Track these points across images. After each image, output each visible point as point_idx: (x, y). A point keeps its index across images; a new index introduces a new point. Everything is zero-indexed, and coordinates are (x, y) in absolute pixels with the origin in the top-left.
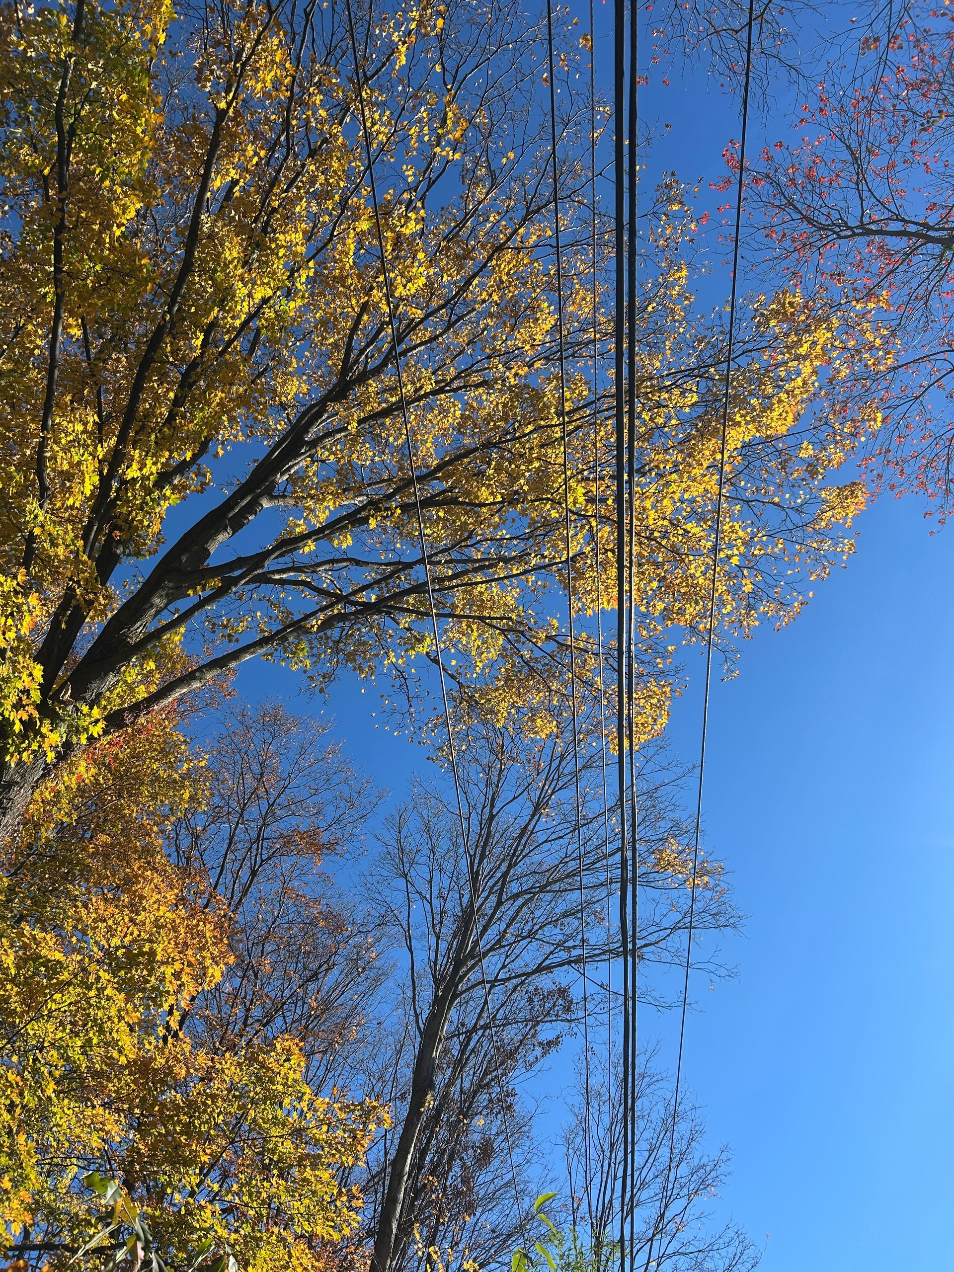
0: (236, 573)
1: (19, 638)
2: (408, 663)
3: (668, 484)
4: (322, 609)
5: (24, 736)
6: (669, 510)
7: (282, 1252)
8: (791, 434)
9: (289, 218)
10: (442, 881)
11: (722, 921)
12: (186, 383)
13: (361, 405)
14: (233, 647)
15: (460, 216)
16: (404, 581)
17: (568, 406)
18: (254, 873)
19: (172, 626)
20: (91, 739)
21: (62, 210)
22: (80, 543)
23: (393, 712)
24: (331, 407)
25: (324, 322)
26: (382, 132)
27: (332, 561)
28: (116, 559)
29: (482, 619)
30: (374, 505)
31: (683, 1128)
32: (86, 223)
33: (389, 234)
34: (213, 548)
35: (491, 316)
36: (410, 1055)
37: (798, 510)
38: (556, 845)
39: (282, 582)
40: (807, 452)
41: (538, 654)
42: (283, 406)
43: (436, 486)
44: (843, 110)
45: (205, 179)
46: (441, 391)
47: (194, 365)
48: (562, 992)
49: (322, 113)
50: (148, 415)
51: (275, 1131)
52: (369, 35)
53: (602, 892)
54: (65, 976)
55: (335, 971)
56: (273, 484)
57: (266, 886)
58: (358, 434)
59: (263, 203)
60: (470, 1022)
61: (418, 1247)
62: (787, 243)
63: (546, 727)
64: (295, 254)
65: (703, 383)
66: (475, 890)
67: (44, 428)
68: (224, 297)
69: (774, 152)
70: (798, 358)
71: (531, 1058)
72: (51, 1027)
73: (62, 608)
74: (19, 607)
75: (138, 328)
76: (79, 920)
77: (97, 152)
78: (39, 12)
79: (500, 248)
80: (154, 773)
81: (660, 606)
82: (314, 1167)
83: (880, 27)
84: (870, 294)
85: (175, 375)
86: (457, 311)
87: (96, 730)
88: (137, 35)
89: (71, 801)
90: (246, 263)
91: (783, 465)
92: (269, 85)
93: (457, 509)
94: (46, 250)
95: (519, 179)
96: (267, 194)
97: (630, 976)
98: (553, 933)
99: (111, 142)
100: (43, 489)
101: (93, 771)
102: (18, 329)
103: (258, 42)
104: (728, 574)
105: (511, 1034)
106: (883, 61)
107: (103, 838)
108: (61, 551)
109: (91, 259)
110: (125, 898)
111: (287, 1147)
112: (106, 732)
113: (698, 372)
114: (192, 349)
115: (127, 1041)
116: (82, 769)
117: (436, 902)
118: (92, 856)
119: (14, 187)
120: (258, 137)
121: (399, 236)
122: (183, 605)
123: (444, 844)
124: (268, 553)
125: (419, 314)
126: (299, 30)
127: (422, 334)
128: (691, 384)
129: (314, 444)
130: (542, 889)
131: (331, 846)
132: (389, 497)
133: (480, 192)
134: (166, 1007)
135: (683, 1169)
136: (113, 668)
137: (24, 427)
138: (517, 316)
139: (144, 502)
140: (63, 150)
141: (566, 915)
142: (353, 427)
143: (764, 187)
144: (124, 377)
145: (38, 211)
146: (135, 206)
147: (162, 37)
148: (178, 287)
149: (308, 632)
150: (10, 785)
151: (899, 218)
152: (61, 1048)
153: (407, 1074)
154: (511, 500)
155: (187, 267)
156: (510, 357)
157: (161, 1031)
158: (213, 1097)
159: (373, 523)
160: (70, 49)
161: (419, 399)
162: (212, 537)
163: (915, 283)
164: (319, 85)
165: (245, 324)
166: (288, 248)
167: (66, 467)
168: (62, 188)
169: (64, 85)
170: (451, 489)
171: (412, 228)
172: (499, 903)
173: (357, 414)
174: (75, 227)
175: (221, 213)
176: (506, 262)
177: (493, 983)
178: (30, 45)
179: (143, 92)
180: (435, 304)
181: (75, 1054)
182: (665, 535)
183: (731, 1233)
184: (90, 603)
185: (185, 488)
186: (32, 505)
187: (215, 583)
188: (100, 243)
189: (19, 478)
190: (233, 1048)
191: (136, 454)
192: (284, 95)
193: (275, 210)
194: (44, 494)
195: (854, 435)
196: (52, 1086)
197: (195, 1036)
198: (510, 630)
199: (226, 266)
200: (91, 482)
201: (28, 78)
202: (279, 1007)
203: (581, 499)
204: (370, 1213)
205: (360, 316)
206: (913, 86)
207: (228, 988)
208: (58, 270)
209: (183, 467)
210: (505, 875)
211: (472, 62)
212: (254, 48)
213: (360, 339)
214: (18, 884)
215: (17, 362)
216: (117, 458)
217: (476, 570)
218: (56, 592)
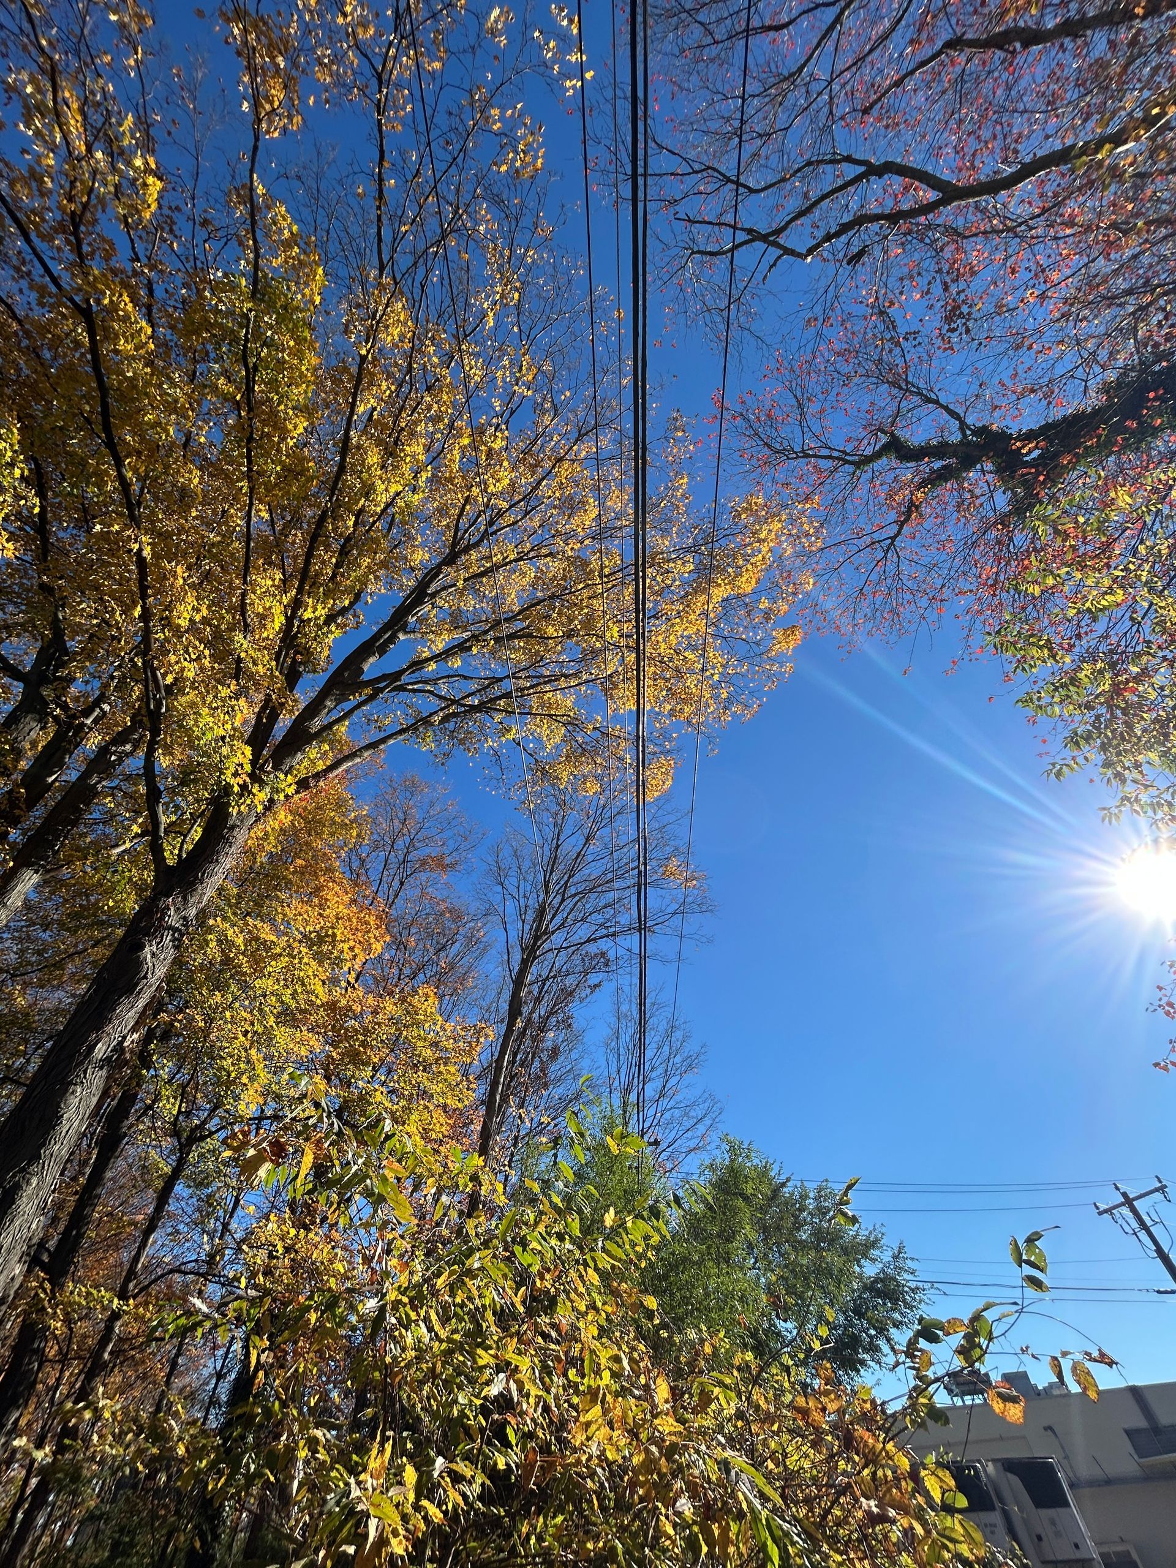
0: (383, 685)
1: (234, 729)
2: (501, 746)
3: (673, 625)
4: (442, 709)
5: (241, 795)
6: (674, 642)
7: (426, 1115)
8: (754, 592)
9: (412, 434)
10: (526, 887)
11: (704, 908)
12: (344, 552)
13: (467, 568)
14: (382, 735)
15: (533, 437)
16: (497, 690)
17: (606, 571)
18: (402, 884)
19: (339, 720)
20: (287, 796)
21: (250, 426)
22: (274, 663)
23: (491, 778)
24: (445, 569)
25: (439, 510)
26: (477, 374)
27: (448, 677)
28: (300, 674)
29: (550, 716)
30: (475, 637)
31: (678, 1035)
32: (269, 436)
33: (483, 448)
34: (366, 667)
35: (555, 507)
36: (506, 995)
37: (758, 644)
38: (599, 863)
39: (414, 691)
40: (764, 604)
41: (588, 739)
42: (413, 569)
43: (518, 625)
44: (792, 370)
45: (353, 405)
46: (521, 559)
47: (348, 539)
48: (603, 954)
49: (435, 360)
50: (318, 574)
51: (420, 1044)
52: (467, 304)
53: (627, 893)
54: (278, 950)
55: (457, 944)
56: (406, 623)
57: (408, 892)
58: (464, 589)
59: (394, 423)
60: (544, 974)
61: (513, 1110)
62: (754, 461)
63: (592, 788)
64: (418, 461)
65: (697, 556)
66: (547, 892)
67: (245, 582)
68: (368, 491)
69: (746, 397)
70: (759, 541)
71: (583, 995)
72: (270, 982)
73: (263, 709)
74: (233, 707)
75: (309, 512)
76: (285, 915)
77: (273, 384)
78: (225, 275)
79: (560, 460)
80: (332, 819)
81: (668, 707)
82: (445, 1064)
83: (818, 310)
84: (807, 498)
85: (335, 547)
86: (532, 503)
87: (290, 791)
88: (299, 296)
89: (276, 838)
90: (383, 467)
91: (749, 613)
92: (397, 338)
93: (533, 641)
94: (241, 455)
95: (574, 411)
96: (397, 417)
97: (643, 943)
98: (597, 918)
99: (284, 378)
100: (246, 625)
101: (290, 818)
102: (224, 512)
103: (387, 306)
104: (711, 686)
105: (570, 981)
106: (819, 335)
107: (300, 862)
108: (260, 668)
109: (273, 462)
110: (316, 900)
111: (428, 1053)
112: (297, 792)
113: (693, 549)
114: (347, 528)
115: (319, 989)
116: (282, 817)
117: (522, 900)
118: (293, 873)
119: (217, 409)
120: (389, 376)
121: (490, 449)
122: (347, 706)
123: (526, 864)
124: (403, 671)
125: (505, 505)
126: (417, 298)
127: (509, 518)
128: (689, 557)
129: (434, 595)
130: (590, 891)
131: (452, 866)
132: (486, 632)
133: (547, 420)
134: (346, 969)
135: (678, 1059)
136: (299, 749)
137: (231, 582)
138: (572, 508)
139: (317, 635)
140: (250, 382)
141: (605, 907)
142: (460, 584)
143: (739, 421)
144: (301, 547)
145: (233, 427)
146: (302, 424)
147: (317, 300)
148: (336, 483)
149: (432, 724)
150: (233, 827)
151: (827, 447)
152: (279, 997)
153: (505, 1007)
154: (569, 635)
155: (342, 468)
156: (568, 537)
157: (344, 984)
158: (379, 1024)
159: (475, 650)
160: (250, 305)
161: (506, 564)
162: (365, 659)
163: (836, 491)
164: (433, 338)
165: (384, 511)
166: (413, 456)
167: (261, 610)
168: (250, 410)
169: (247, 332)
170: (528, 627)
171: (498, 444)
172: (563, 900)
173: (464, 574)
174: (261, 438)
175: (364, 432)
176: (565, 470)
177: (559, 950)
178: (220, 300)
179: (305, 339)
180: (516, 498)
181: (287, 999)
182: (671, 660)
183: (706, 1095)
184: (282, 705)
185: (346, 625)
186: (239, 637)
187: (369, 691)
188: (279, 450)
189: (228, 617)
190: (391, 994)
191: (310, 601)
192: (407, 346)
193: (403, 429)
194: (246, 628)
195: (795, 594)
196: (272, 1019)
197: (366, 985)
198: (569, 723)
199: (369, 468)
200: (279, 621)
201: (221, 326)
202: (421, 968)
203: (616, 635)
204: (482, 1091)
205: (464, 506)
206: (839, 354)
207: (387, 956)
208: (250, 470)
209: (343, 611)
210: (566, 882)
211: (540, 326)
212: (385, 310)
213: (464, 522)
214: (245, 892)
215: (224, 536)
216: (297, 604)
217: (545, 683)
218: (259, 697)
